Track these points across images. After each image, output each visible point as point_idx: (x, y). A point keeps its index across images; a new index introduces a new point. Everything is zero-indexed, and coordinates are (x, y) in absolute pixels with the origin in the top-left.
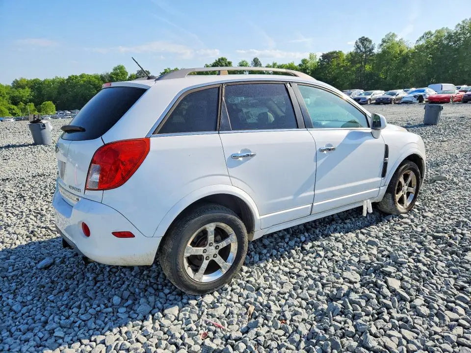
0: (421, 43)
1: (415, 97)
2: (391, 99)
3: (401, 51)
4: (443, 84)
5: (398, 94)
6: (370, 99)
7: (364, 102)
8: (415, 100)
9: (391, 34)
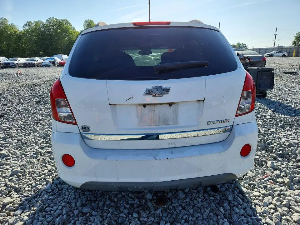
0: (27, 28)
1: (50, 62)
2: (34, 63)
3: (15, 32)
4: (62, 55)
5: (38, 60)
6: (17, 63)
7: (13, 66)
8: (51, 64)
9: (3, 19)
